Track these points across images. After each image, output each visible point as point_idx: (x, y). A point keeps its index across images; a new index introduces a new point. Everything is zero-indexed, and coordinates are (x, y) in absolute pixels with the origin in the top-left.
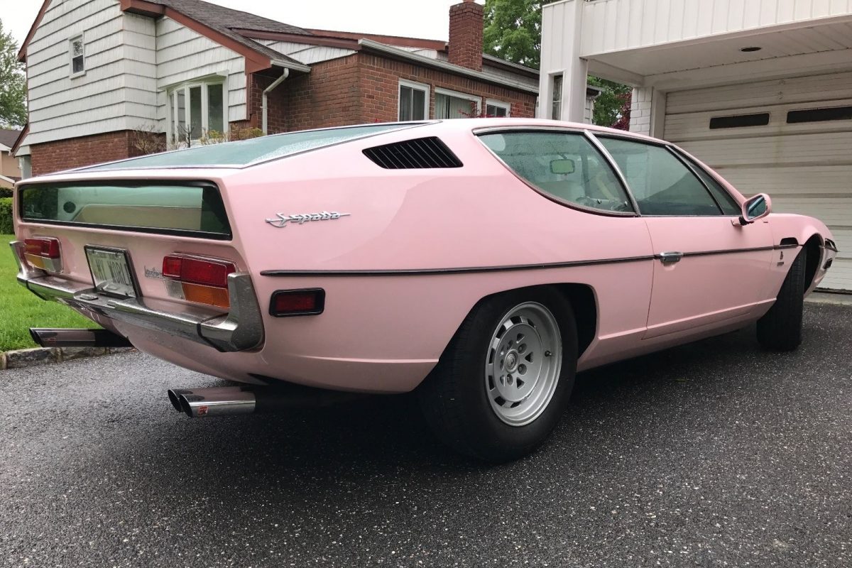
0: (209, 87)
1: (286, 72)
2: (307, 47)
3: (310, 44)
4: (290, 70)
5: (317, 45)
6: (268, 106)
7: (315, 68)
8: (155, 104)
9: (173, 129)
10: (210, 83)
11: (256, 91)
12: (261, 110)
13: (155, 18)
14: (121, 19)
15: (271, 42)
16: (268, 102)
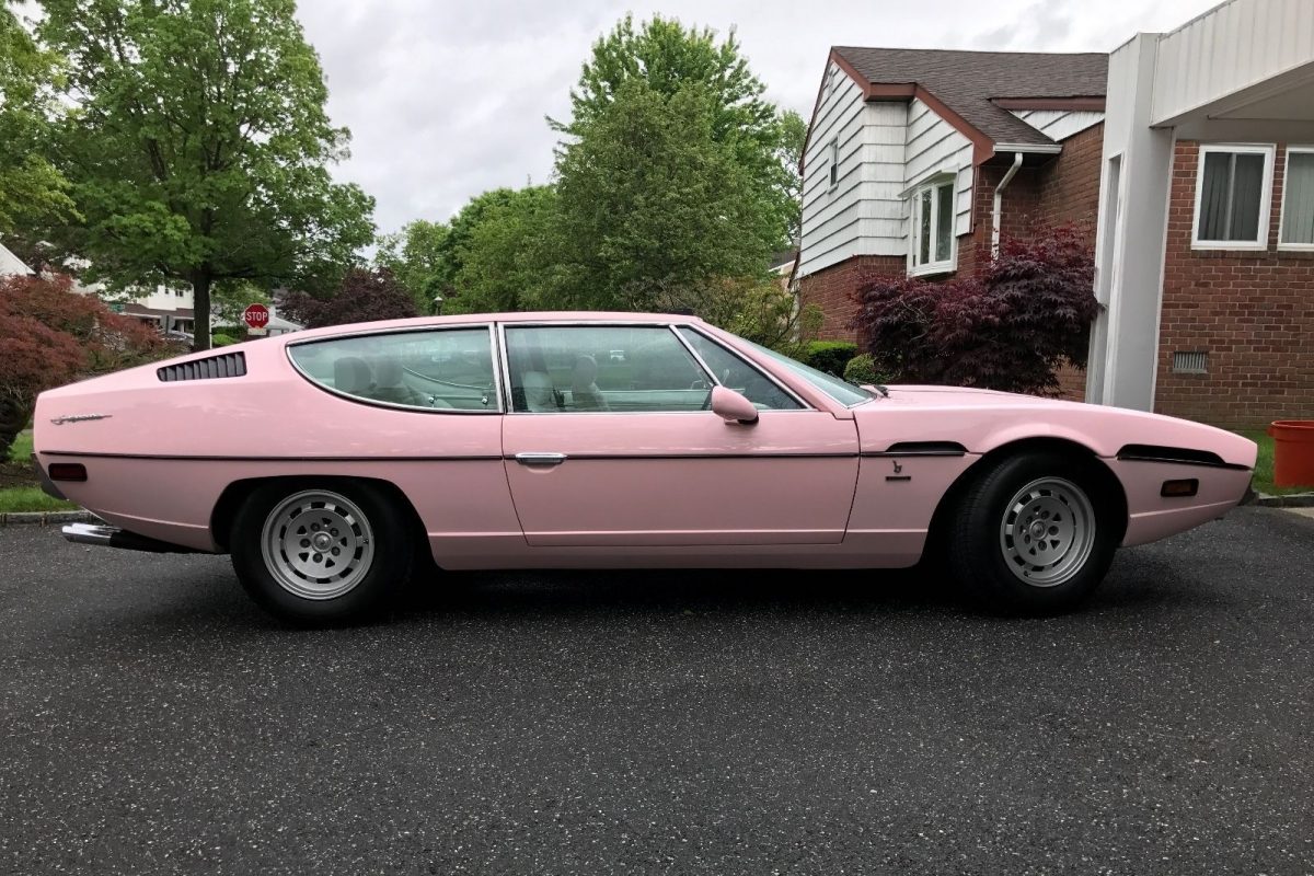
0: (940, 189)
1: (1019, 158)
2: (1061, 114)
3: (1064, 111)
4: (1025, 155)
5: (1070, 110)
6: (1002, 209)
7: (1068, 145)
8: (900, 217)
9: (914, 250)
10: (940, 185)
11: (986, 190)
12: (990, 216)
13: (906, 103)
14: (866, 111)
15: (1027, 113)
16: (1003, 203)
